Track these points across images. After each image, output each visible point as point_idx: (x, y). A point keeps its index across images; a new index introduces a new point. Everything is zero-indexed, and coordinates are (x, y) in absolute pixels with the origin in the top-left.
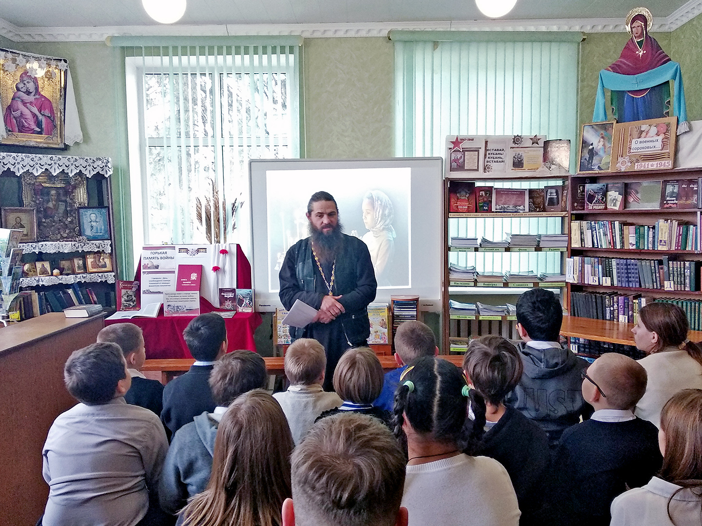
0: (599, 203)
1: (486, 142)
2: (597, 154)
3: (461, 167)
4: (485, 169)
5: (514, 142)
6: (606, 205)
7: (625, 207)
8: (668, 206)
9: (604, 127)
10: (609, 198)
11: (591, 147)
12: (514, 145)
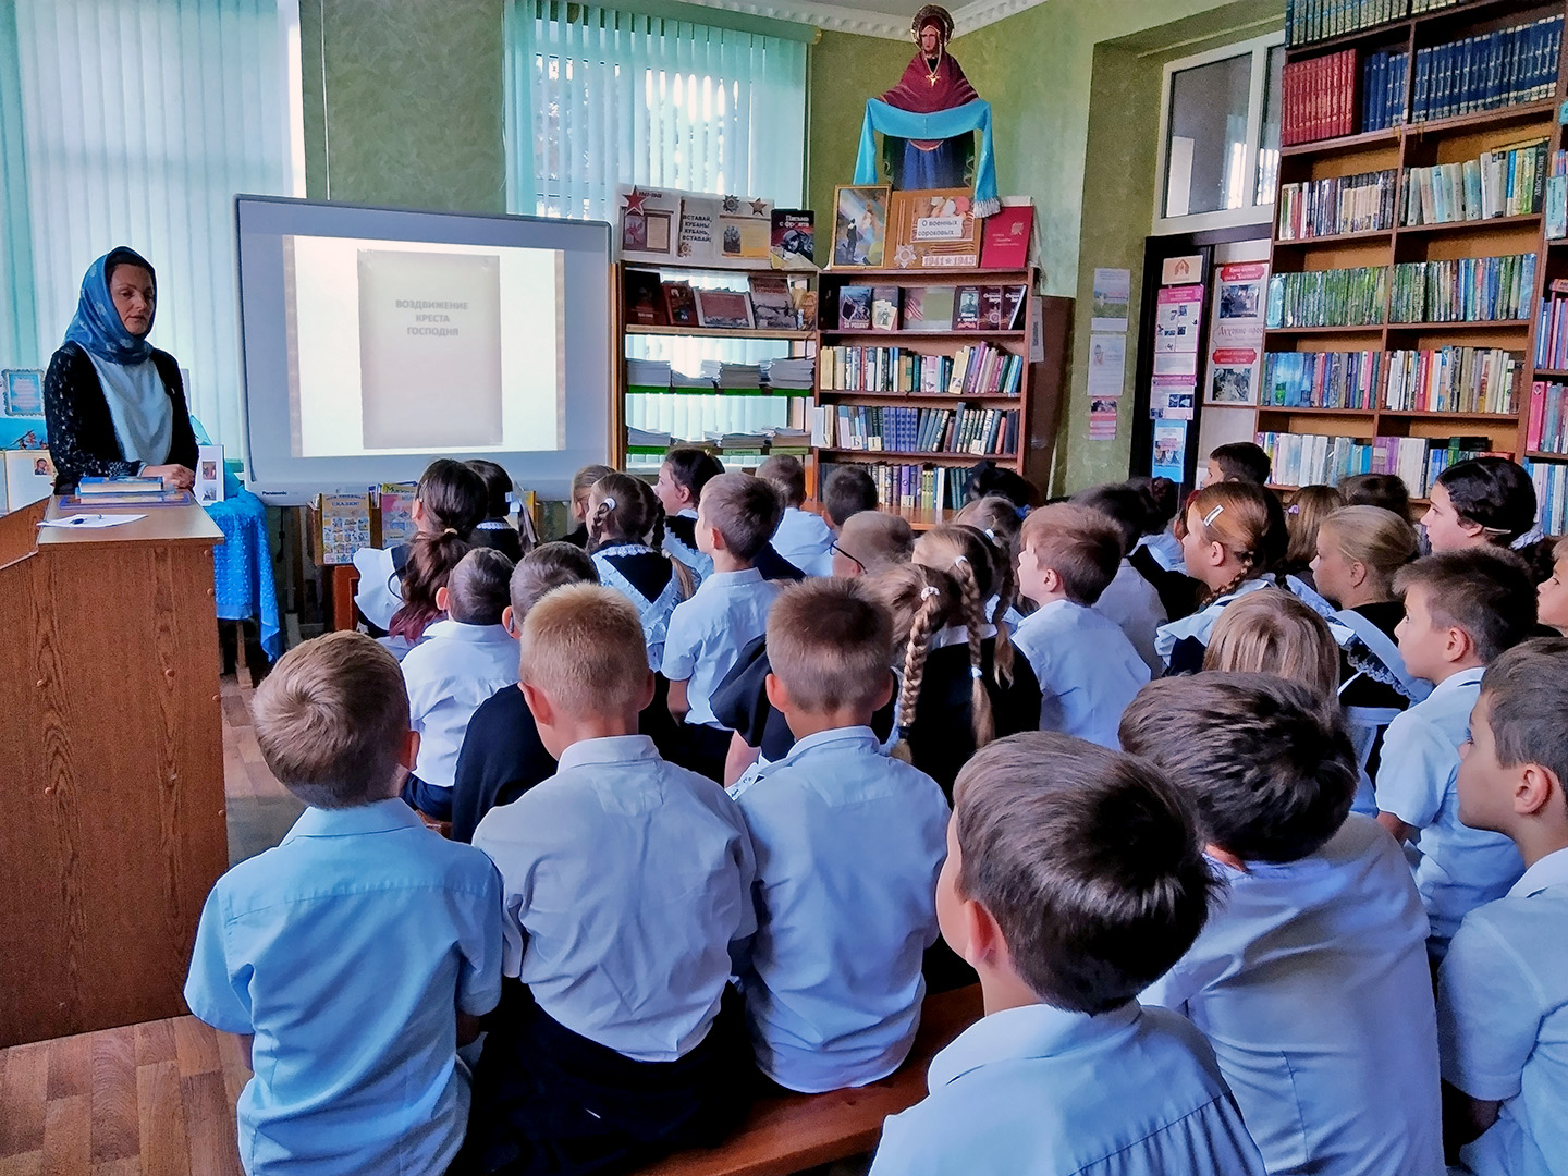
0: (860, 318)
1: (683, 203)
2: (862, 237)
3: (640, 245)
4: (680, 250)
5: (725, 206)
6: (871, 322)
7: (900, 327)
8: (963, 326)
9: (872, 194)
10: (876, 312)
11: (851, 226)
12: (725, 213)
